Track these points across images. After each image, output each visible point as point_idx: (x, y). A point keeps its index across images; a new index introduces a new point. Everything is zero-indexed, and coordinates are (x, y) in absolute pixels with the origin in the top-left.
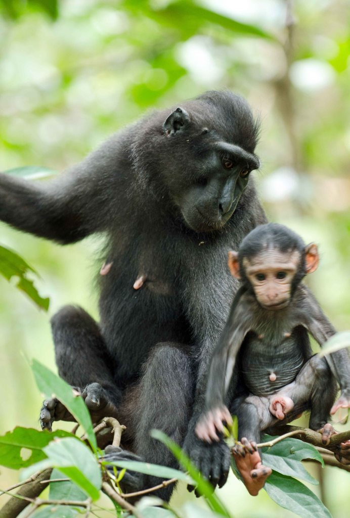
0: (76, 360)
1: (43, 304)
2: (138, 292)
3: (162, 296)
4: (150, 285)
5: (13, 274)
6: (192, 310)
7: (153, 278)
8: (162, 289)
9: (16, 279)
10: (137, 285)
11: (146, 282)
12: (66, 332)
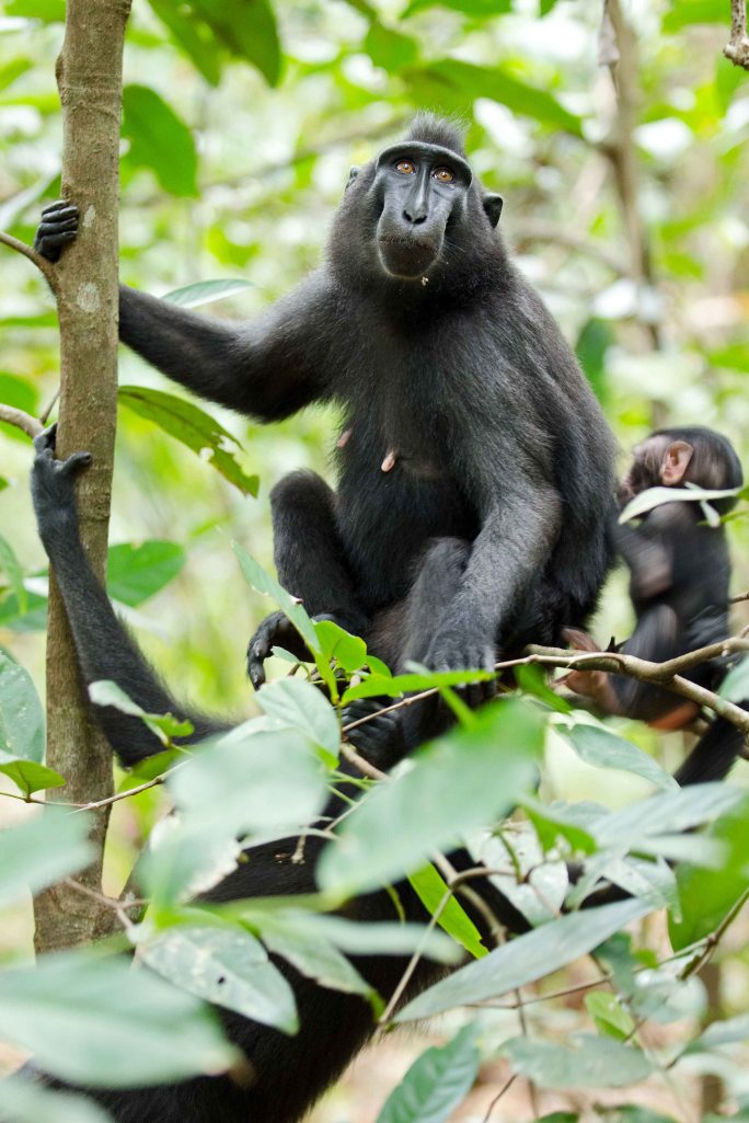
0: (304, 564)
1: (249, 486)
2: (388, 478)
3: (422, 480)
4: (405, 464)
5: (204, 446)
6: (471, 485)
7: (409, 455)
8: (422, 471)
9: (207, 452)
10: (386, 465)
11: (398, 459)
12: (292, 517)
